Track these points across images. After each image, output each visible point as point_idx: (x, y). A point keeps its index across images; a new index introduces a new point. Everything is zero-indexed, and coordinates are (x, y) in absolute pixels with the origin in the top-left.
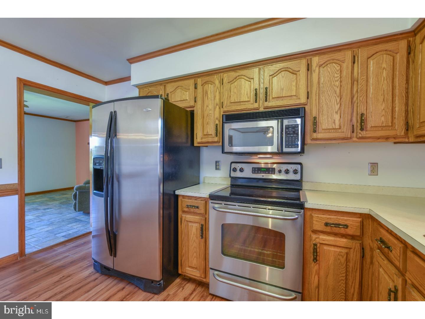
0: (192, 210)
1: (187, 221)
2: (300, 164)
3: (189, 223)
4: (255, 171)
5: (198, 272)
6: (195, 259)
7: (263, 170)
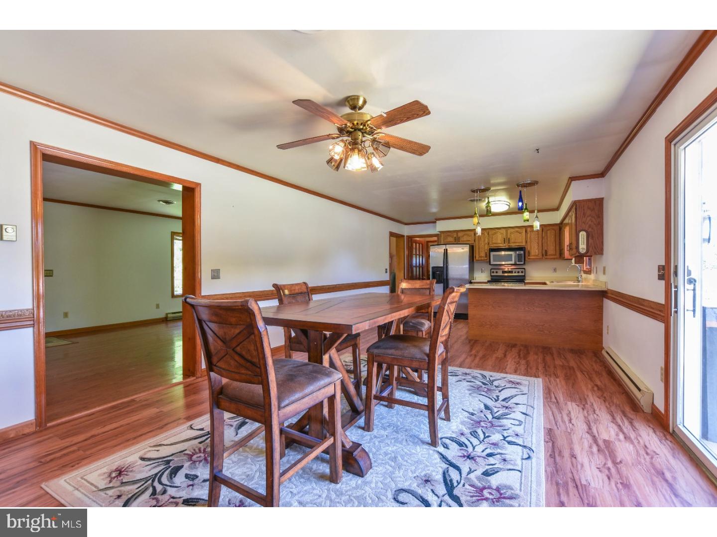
2: (524, 269)
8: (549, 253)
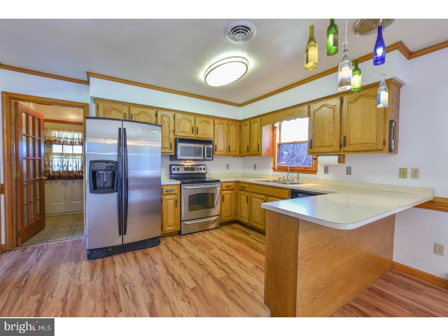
0: (170, 193)
1: (167, 200)
2: (205, 165)
3: (167, 201)
4: (185, 169)
5: (174, 227)
6: (172, 220)
7: (189, 169)
8: (231, 150)
